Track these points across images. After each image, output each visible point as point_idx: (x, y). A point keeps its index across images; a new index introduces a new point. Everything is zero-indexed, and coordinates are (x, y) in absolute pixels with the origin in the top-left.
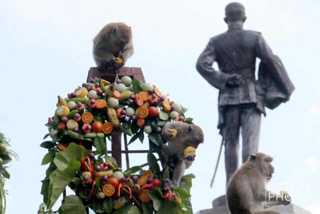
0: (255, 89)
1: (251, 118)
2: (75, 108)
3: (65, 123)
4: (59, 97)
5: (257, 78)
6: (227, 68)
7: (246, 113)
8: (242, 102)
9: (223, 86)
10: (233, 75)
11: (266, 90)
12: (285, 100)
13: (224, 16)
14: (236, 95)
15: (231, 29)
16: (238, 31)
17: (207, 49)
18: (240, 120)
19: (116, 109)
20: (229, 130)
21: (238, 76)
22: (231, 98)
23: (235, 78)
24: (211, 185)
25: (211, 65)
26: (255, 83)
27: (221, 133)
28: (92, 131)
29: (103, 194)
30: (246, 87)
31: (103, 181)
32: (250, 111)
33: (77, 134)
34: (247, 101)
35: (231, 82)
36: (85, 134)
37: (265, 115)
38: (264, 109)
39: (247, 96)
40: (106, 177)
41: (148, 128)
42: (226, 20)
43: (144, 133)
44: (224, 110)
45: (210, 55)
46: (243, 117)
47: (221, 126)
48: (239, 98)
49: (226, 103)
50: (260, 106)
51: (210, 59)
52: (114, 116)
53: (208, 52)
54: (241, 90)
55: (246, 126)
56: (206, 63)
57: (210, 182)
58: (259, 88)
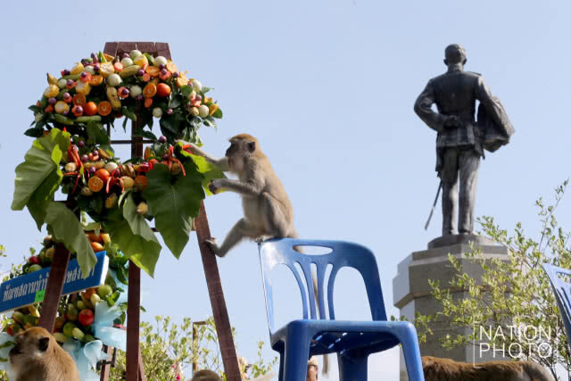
0: (474, 130)
1: (469, 161)
2: (65, 88)
3: (53, 105)
4: (48, 74)
5: (476, 120)
6: (446, 109)
7: (464, 155)
8: (459, 144)
9: (441, 128)
10: (451, 117)
11: (485, 132)
12: (505, 142)
13: (444, 58)
14: (454, 137)
15: (450, 70)
16: (457, 73)
17: (426, 91)
18: (458, 163)
19: (117, 87)
20: (446, 172)
21: (456, 118)
22: (450, 140)
23: (453, 119)
24: (426, 228)
25: (430, 106)
26: (474, 124)
27: (439, 175)
28: (85, 114)
29: (88, 189)
30: (464, 129)
31: (89, 173)
32: (468, 153)
33: (65, 118)
34: (464, 143)
35: (449, 124)
36: (76, 117)
37: (484, 158)
38: (482, 151)
39: (465, 138)
40: (94, 169)
41: (158, 111)
42: (446, 62)
43: (154, 118)
44: (442, 152)
45: (428, 96)
46: (461, 159)
47: (438, 169)
48: (457, 140)
49: (443, 145)
50: (478, 148)
51: (428, 101)
52: (113, 96)
53: (427, 94)
54: (459, 131)
55: (464, 168)
56: (424, 104)
57: (424, 225)
58: (477, 129)
